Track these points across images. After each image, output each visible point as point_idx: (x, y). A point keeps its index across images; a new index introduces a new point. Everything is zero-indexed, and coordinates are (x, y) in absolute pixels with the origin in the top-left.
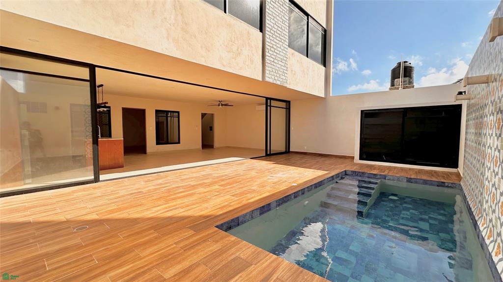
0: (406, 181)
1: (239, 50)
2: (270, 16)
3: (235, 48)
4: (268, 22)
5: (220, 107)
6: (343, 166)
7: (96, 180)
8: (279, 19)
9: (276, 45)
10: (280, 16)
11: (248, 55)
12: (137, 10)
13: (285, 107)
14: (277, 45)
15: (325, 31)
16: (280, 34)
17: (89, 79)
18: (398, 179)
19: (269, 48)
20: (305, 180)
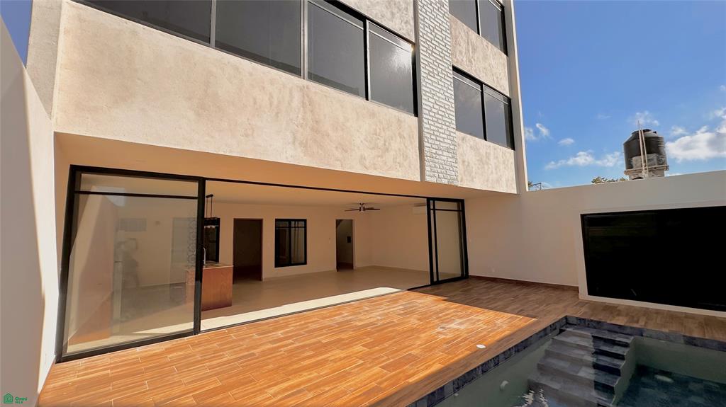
0: (682, 341)
1: (387, 144)
2: (427, 94)
3: (381, 143)
4: (426, 102)
5: (362, 211)
6: (561, 306)
7: (197, 330)
8: (440, 95)
9: (438, 131)
10: (442, 92)
11: (399, 149)
12: (258, 115)
13: (456, 209)
14: (440, 130)
15: (509, 100)
16: (442, 116)
17: (197, 196)
18: (667, 337)
19: (428, 136)
20: (498, 338)
